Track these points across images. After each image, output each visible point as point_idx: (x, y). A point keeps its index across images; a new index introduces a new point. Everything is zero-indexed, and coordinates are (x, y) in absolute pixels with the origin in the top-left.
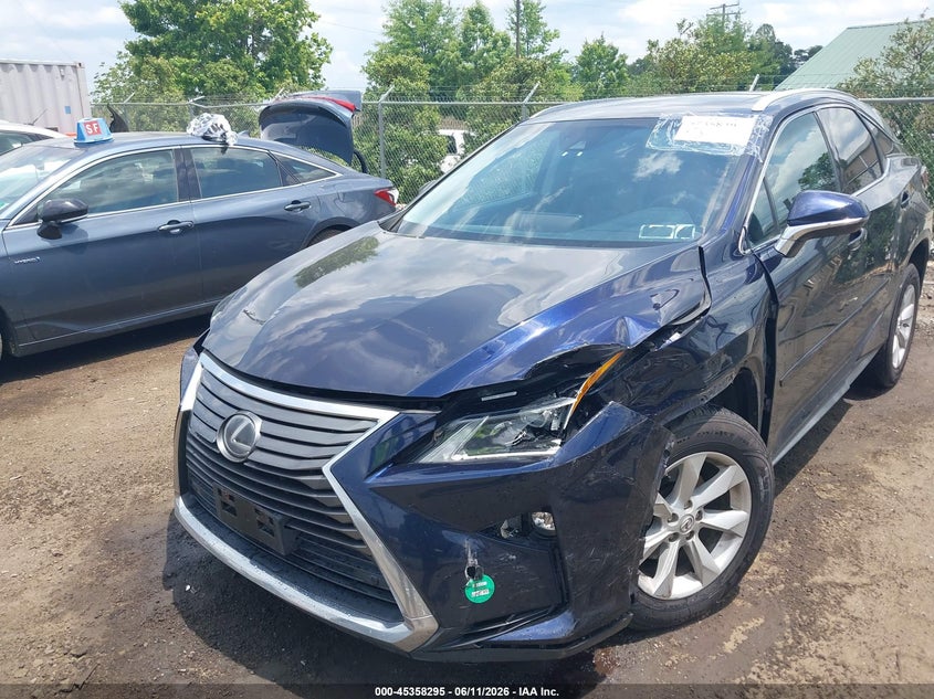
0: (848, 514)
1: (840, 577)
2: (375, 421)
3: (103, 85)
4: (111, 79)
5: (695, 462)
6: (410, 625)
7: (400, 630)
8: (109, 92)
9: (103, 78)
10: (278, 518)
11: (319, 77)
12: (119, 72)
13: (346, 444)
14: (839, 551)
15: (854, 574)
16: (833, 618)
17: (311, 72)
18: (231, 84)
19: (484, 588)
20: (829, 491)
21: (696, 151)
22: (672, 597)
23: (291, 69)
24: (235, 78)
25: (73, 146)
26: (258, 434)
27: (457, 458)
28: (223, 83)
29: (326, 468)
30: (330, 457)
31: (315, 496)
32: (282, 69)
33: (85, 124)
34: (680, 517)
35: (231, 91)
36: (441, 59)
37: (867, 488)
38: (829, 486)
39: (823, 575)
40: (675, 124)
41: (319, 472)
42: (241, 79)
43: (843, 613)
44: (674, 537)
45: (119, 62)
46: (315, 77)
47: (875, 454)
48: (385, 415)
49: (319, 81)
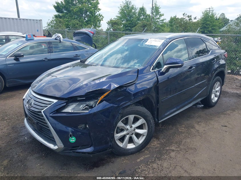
0: (184, 135)
1: (173, 148)
2: (53, 102)
3: (49, 25)
4: (51, 23)
5: (131, 117)
6: (58, 146)
7: (56, 147)
8: (50, 26)
9: (49, 23)
10: (36, 122)
11: (100, 24)
12: (53, 22)
13: (47, 107)
14: (176, 143)
15: (177, 148)
16: (166, 157)
17: (98, 23)
18: (77, 26)
19: (73, 139)
20: (182, 130)
21: (148, 47)
22: (127, 148)
23: (93, 22)
24: (78, 24)
25: (25, 40)
26: (33, 104)
27: (70, 111)
28: (74, 25)
29: (42, 111)
30: (43, 109)
31: (40, 117)
32: (91, 22)
33: (28, 35)
34: (129, 129)
35: (76, 27)
36: (132, 20)
37: (192, 130)
38: (183, 128)
39: (169, 147)
40: (146, 40)
41: (41, 112)
42: (79, 24)
43: (169, 156)
44: (128, 134)
45: (53, 19)
46: (99, 24)
47: (199, 122)
48: (55, 101)
49: (100, 25)
